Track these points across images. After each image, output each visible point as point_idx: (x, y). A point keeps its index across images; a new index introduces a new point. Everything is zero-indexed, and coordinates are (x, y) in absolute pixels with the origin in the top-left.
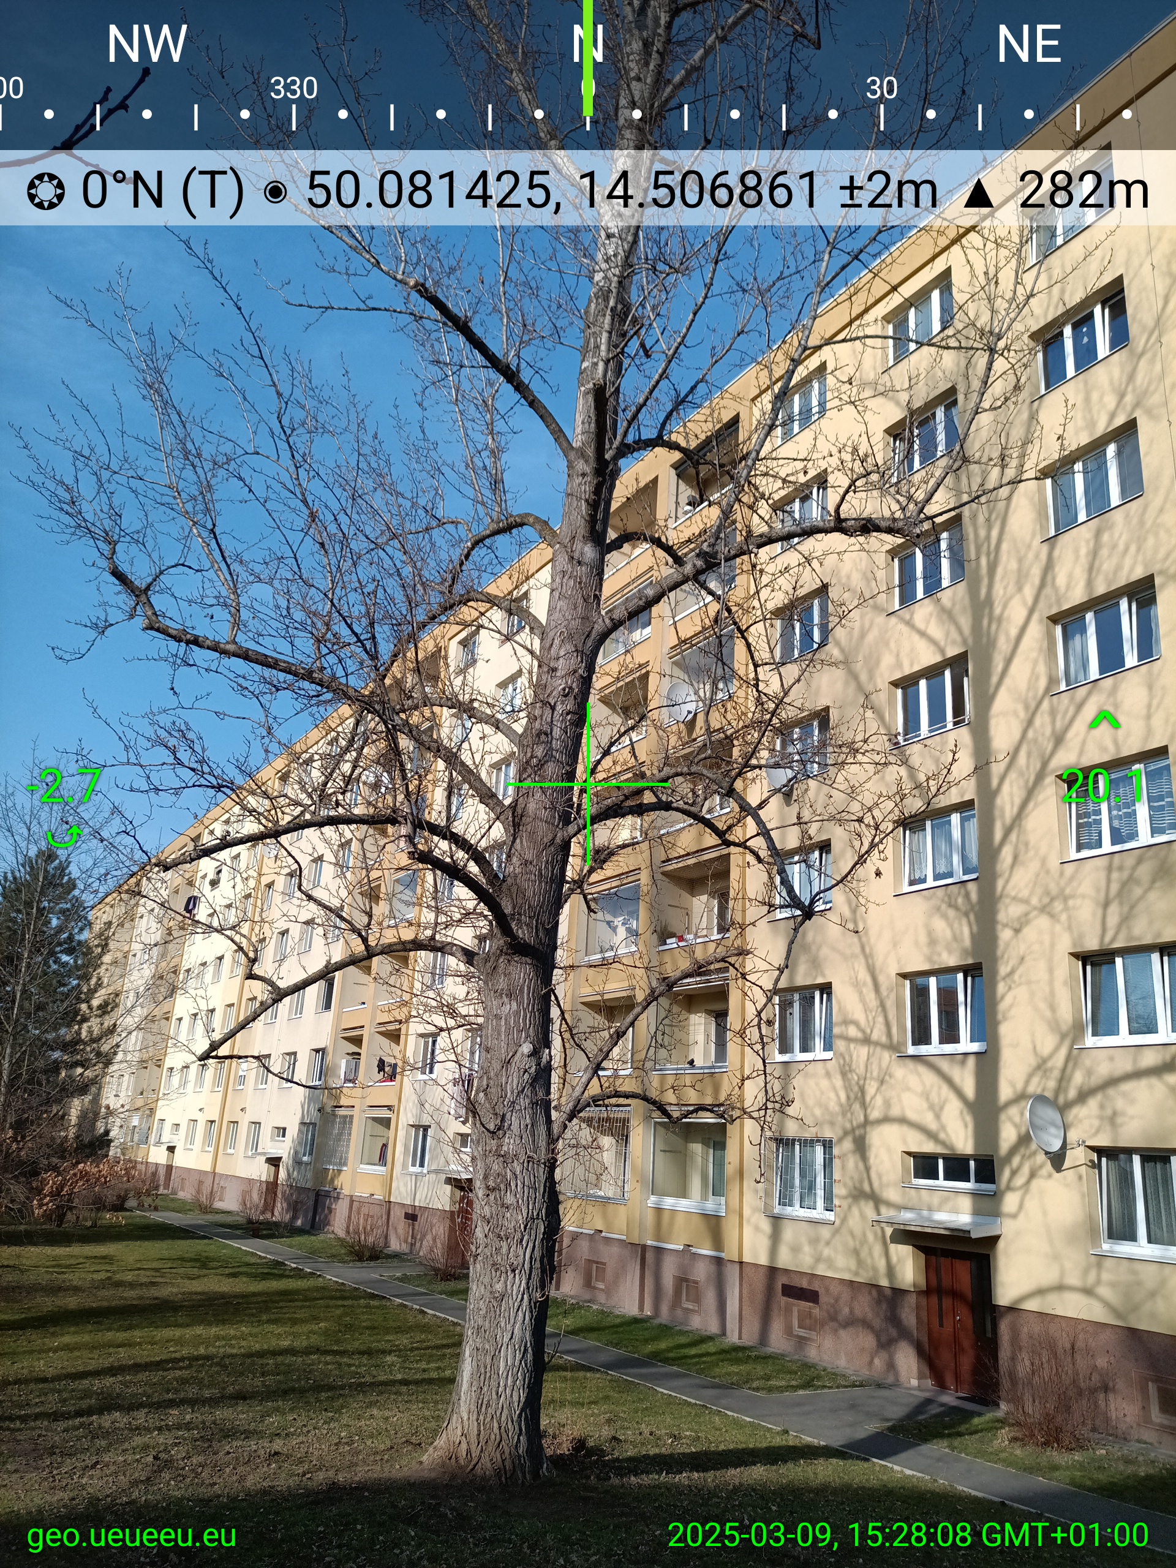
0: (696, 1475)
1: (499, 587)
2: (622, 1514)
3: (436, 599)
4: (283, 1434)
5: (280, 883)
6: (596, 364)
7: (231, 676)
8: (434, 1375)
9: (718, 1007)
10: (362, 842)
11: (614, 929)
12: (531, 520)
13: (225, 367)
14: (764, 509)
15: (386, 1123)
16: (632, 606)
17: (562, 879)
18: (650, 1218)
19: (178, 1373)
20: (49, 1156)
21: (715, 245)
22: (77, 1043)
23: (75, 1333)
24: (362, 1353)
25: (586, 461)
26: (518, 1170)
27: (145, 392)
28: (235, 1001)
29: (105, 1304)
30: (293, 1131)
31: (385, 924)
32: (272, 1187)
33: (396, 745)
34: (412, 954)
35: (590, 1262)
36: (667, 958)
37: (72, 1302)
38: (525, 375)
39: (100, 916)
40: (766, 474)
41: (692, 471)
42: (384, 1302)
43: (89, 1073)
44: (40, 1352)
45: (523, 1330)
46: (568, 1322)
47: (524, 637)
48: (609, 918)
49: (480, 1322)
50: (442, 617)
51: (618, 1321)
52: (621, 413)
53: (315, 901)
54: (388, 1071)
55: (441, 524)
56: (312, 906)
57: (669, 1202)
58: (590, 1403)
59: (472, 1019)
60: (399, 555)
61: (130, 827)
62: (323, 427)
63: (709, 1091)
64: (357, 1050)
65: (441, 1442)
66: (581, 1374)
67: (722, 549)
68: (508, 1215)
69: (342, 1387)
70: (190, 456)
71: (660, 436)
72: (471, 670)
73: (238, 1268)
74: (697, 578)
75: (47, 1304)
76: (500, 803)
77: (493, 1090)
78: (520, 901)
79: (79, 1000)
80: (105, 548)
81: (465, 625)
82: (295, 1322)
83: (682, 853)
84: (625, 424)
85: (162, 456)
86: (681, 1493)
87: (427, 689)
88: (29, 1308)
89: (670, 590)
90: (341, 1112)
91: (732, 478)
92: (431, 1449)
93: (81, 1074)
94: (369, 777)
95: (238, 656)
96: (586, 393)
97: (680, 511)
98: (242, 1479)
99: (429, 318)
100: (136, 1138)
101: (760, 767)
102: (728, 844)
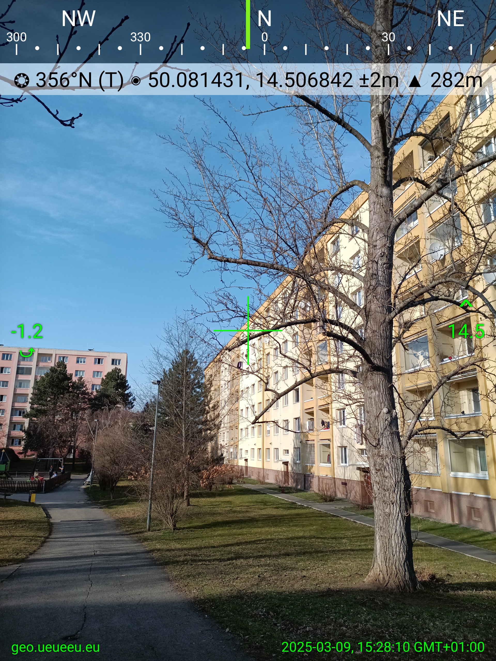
0: (490, 592)
1: (347, 215)
2: (457, 607)
3: (320, 225)
4: (306, 569)
5: (272, 352)
6: (378, 106)
7: (243, 271)
8: (364, 547)
9: (472, 387)
10: (303, 331)
11: (418, 357)
12: (357, 183)
13: (224, 148)
14: (468, 153)
15: (328, 446)
16: (408, 211)
17: (391, 338)
18: (452, 482)
19: (262, 545)
20: (203, 464)
21: (428, 36)
22: (207, 421)
23: (222, 530)
24: (333, 538)
25: (379, 151)
26: (389, 461)
27: (196, 166)
28: (261, 401)
29: (231, 519)
30: (291, 451)
31: (317, 364)
32: (286, 473)
33: (311, 289)
34: (329, 375)
35: (426, 501)
36: (445, 366)
37: (219, 519)
38: (346, 119)
39: (208, 373)
40: (467, 137)
41: (430, 144)
42: (338, 518)
43: (213, 433)
44: (211, 537)
45: (401, 528)
46: (419, 526)
47: (360, 234)
48: (415, 352)
49: (381, 525)
50: (324, 233)
51: (443, 526)
52: (392, 125)
53: (287, 357)
54: (326, 425)
55: (317, 193)
56: (286, 359)
57: (460, 474)
58: (435, 560)
59: (360, 400)
60: (302, 210)
61: (214, 336)
62: (264, 164)
63: (473, 424)
64: (312, 417)
65: (371, 573)
66: (429, 548)
67: (449, 176)
68: (387, 480)
69: (327, 552)
70: (216, 187)
71: (412, 131)
72: (339, 253)
73: (278, 505)
74: (438, 192)
75: (211, 519)
76: (359, 307)
77: (373, 429)
78: (373, 348)
79: (205, 405)
80: (190, 230)
81: (334, 234)
82: (304, 526)
83: (447, 319)
84: (395, 129)
85: (205, 189)
86: (484, 599)
87: (321, 264)
88: (205, 521)
89: (426, 200)
90: (309, 442)
91: (450, 142)
92: (367, 577)
93: (210, 433)
94: (302, 304)
95: (244, 263)
96: (375, 120)
97: (425, 164)
98: (293, 585)
99: (302, 106)
100: (233, 456)
101: (481, 274)
102: (468, 311)
